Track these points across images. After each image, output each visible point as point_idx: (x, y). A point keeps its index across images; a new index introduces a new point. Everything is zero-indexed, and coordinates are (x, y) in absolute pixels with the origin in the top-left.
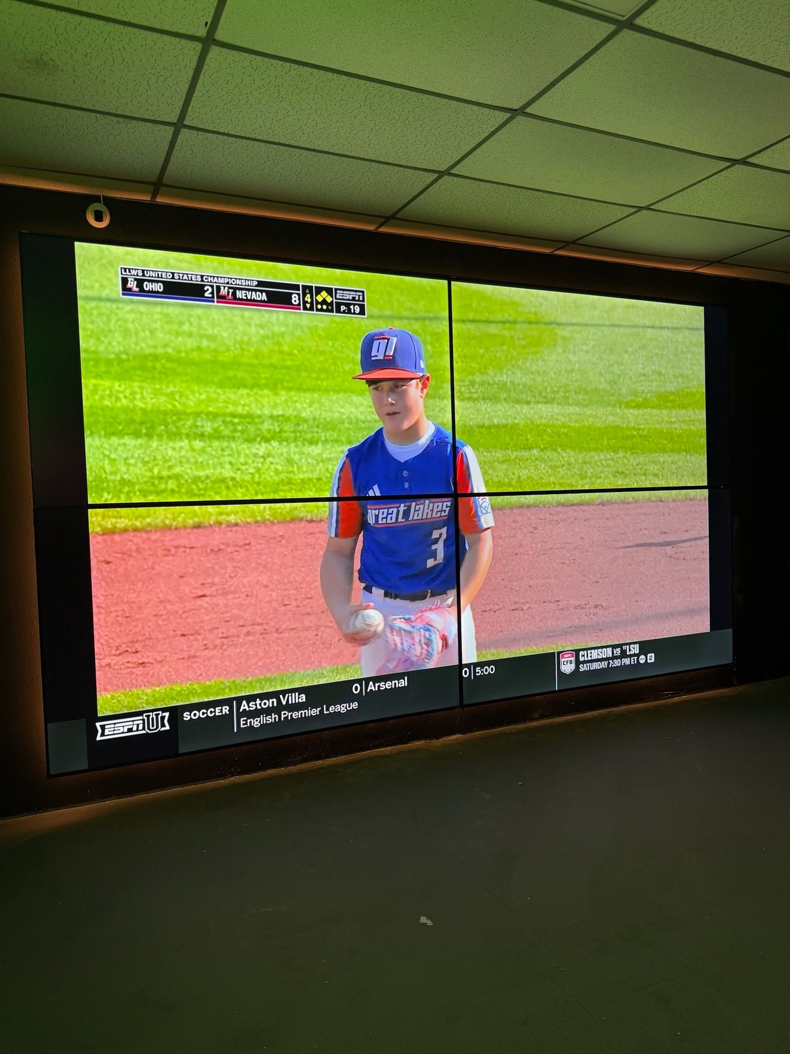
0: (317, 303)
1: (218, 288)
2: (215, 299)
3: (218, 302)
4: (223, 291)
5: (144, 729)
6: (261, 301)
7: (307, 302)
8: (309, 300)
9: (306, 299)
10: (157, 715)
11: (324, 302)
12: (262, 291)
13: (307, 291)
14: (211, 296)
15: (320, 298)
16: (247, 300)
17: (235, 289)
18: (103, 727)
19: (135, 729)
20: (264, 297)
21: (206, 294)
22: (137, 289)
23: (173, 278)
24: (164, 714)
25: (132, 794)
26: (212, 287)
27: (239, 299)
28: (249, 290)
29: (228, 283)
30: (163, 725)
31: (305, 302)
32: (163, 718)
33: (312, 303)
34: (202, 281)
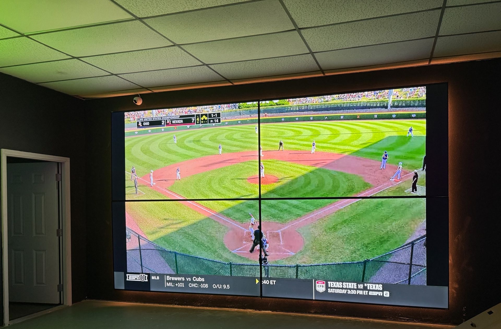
0: (201, 120)
1: (166, 121)
2: (165, 125)
3: (166, 126)
4: (168, 122)
5: (140, 279)
6: (181, 123)
7: (198, 121)
8: (198, 120)
9: (197, 120)
10: (144, 275)
11: (204, 120)
12: (181, 119)
13: (198, 117)
14: (164, 124)
15: (202, 119)
16: (176, 124)
17: (172, 120)
18: (128, 276)
19: (137, 279)
20: (182, 121)
21: (162, 124)
22: (142, 125)
23: (152, 120)
24: (146, 275)
25: (145, 302)
26: (164, 120)
27: (173, 124)
28: (176, 120)
29: (170, 118)
30: (146, 279)
31: (197, 121)
32: (146, 277)
33: (199, 121)
34: (161, 119)
